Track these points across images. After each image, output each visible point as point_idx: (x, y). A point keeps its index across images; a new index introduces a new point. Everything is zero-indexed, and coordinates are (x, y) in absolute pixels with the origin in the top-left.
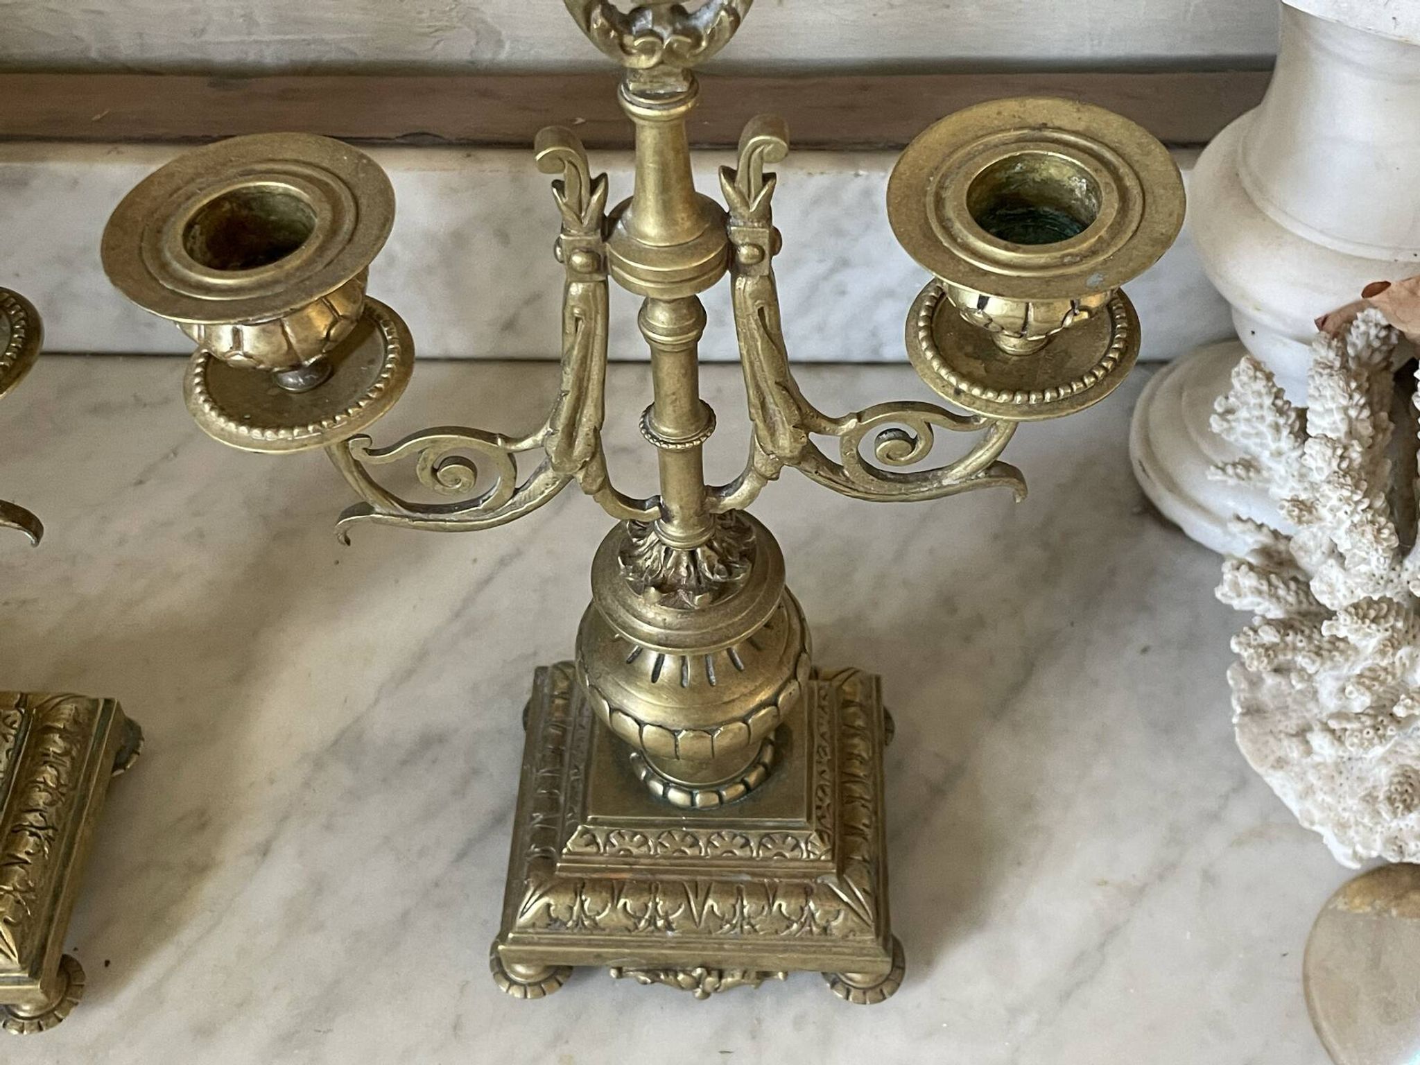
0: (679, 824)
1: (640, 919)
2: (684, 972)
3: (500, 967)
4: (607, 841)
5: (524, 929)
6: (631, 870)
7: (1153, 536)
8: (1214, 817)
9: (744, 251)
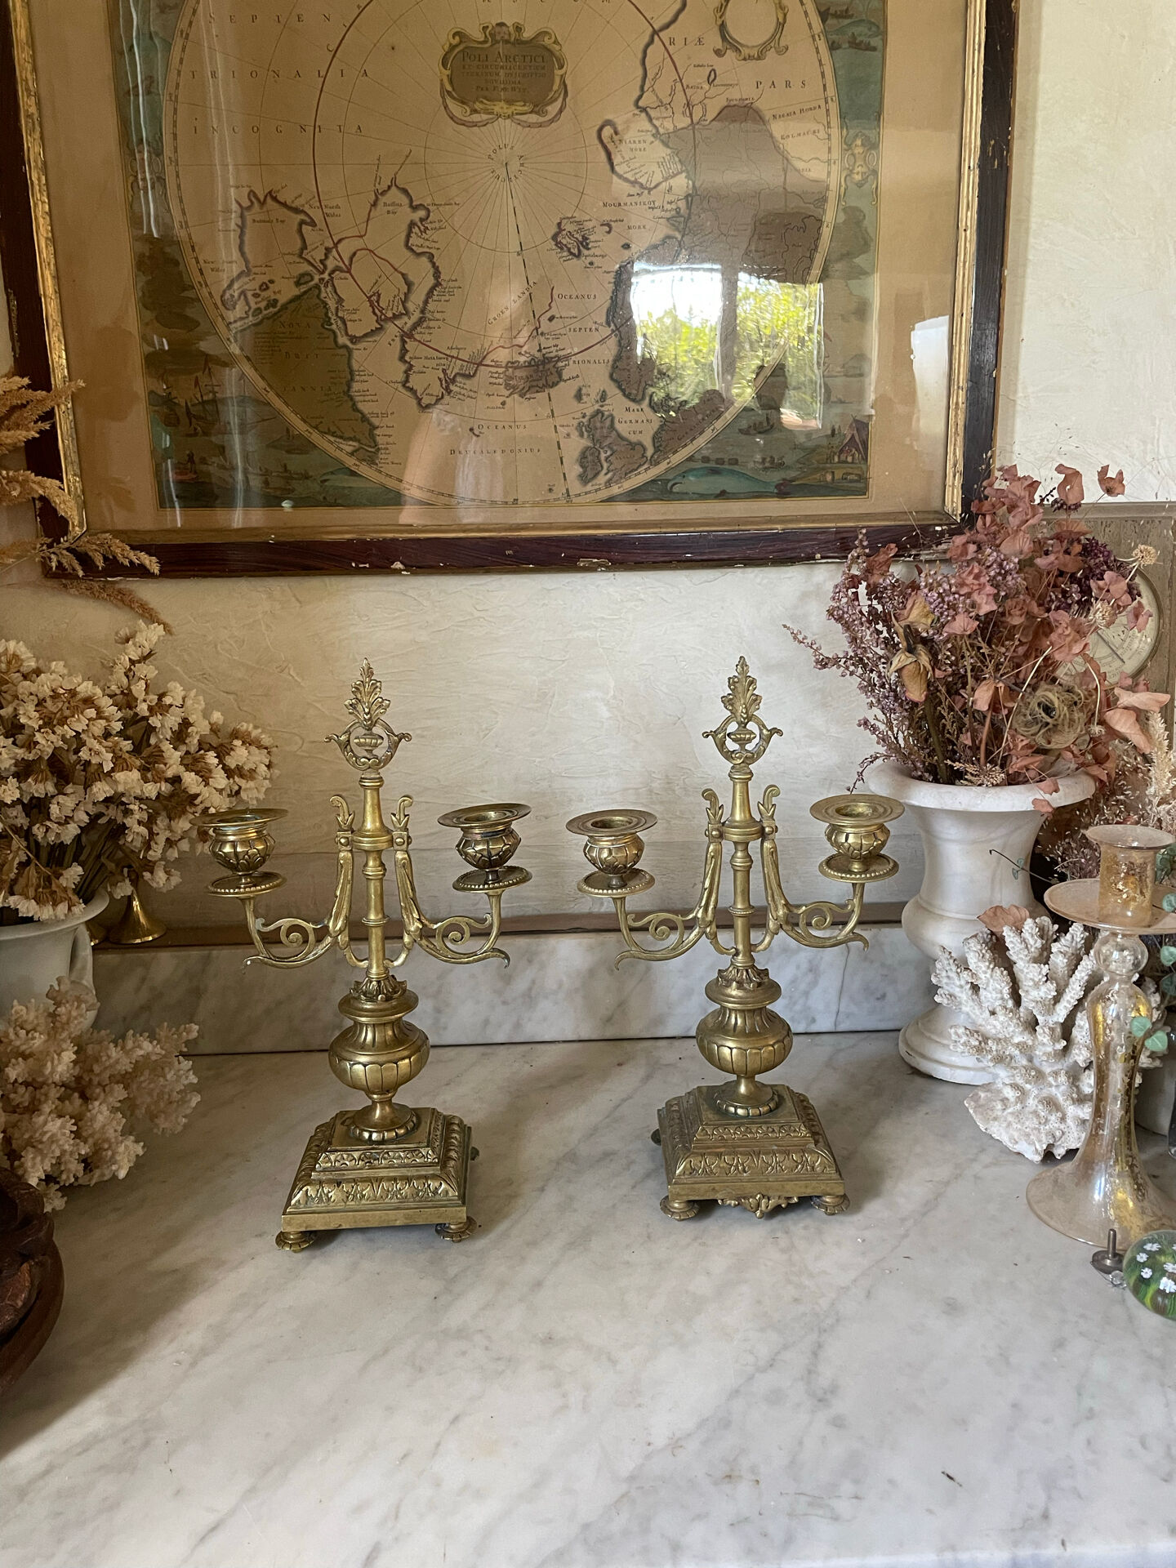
0: (742, 1124)
1: (732, 1165)
2: (751, 1197)
3: (665, 1205)
4: (713, 1134)
5: (679, 1175)
6: (724, 1146)
7: (919, 1081)
8: (974, 1160)
9: (767, 830)
